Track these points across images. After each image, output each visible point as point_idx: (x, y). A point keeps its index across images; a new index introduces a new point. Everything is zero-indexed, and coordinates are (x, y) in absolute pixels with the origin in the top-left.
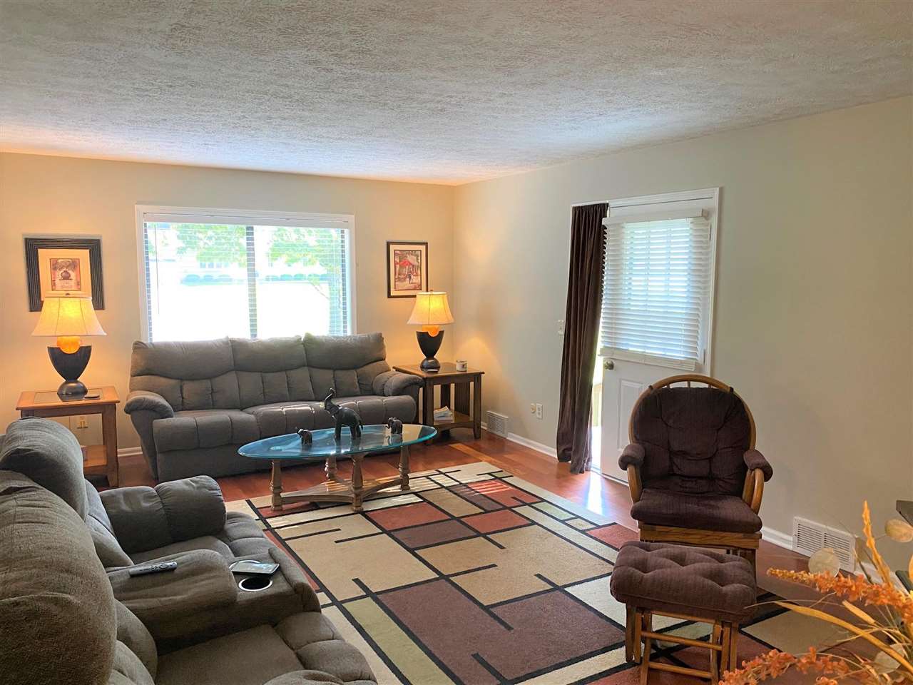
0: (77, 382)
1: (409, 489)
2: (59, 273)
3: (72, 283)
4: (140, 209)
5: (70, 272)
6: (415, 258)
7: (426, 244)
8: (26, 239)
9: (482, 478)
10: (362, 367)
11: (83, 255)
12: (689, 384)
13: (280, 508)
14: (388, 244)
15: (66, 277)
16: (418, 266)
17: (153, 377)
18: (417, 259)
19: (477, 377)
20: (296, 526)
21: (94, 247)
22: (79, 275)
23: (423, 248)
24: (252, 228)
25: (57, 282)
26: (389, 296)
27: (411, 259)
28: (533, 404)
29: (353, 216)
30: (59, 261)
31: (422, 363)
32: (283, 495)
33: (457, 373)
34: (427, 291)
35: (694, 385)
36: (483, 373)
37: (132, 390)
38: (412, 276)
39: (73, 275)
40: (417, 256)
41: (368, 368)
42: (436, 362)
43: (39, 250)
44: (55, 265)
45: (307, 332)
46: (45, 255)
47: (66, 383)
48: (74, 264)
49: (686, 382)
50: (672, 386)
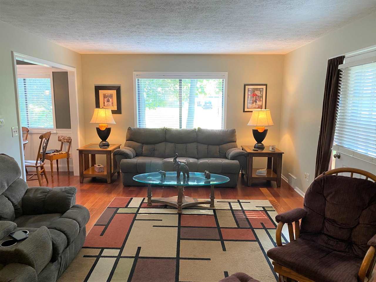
0: (106, 141)
1: (214, 207)
2: (106, 99)
3: (110, 103)
4: (135, 73)
5: (110, 99)
6: (260, 92)
7: (266, 85)
8: (95, 86)
9: (257, 209)
10: (222, 144)
11: (114, 92)
12: (352, 175)
13: (150, 204)
14: (245, 86)
15: (108, 101)
16: (261, 97)
17: (132, 142)
18: (261, 93)
19: (280, 155)
20: (147, 214)
21: (118, 89)
22: (113, 100)
23: (264, 87)
24: (181, 80)
25: (105, 103)
26: (244, 111)
27: (258, 93)
28: (306, 173)
29: (227, 73)
30: (106, 95)
31: (255, 145)
32: (152, 198)
33: (270, 152)
34: (265, 109)
35: (356, 176)
36: (283, 153)
37: (125, 146)
38: (257, 102)
39: (111, 100)
40: (261, 91)
41: (225, 146)
42: (263, 145)
43: (100, 91)
44: (105, 96)
45: (198, 127)
46: (101, 92)
47: (102, 141)
48: (111, 96)
49: (350, 173)
50: (339, 174)
